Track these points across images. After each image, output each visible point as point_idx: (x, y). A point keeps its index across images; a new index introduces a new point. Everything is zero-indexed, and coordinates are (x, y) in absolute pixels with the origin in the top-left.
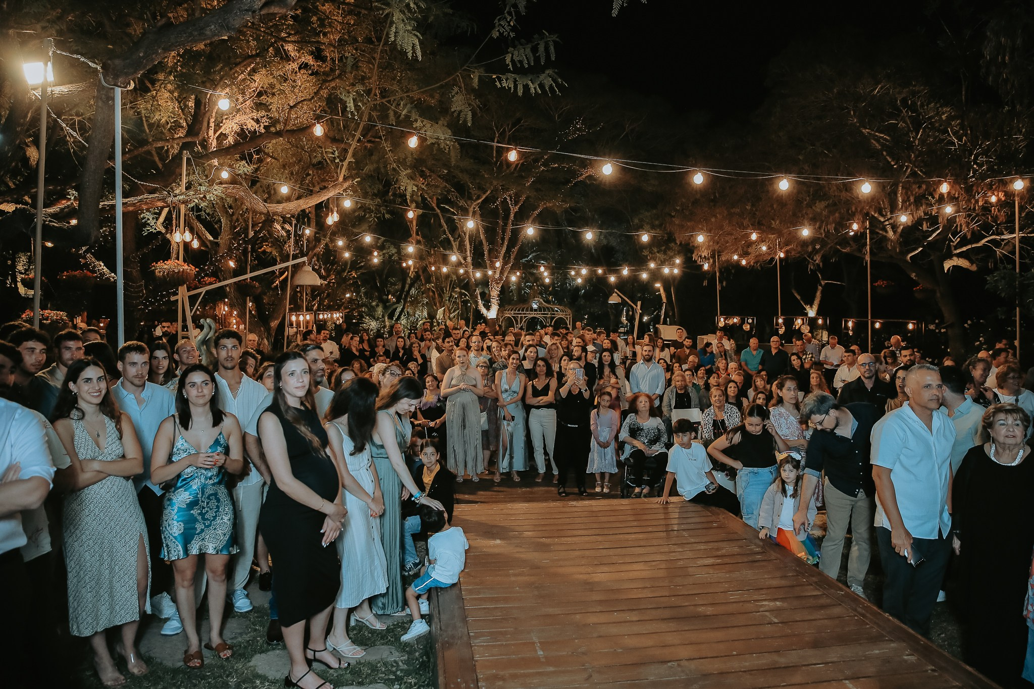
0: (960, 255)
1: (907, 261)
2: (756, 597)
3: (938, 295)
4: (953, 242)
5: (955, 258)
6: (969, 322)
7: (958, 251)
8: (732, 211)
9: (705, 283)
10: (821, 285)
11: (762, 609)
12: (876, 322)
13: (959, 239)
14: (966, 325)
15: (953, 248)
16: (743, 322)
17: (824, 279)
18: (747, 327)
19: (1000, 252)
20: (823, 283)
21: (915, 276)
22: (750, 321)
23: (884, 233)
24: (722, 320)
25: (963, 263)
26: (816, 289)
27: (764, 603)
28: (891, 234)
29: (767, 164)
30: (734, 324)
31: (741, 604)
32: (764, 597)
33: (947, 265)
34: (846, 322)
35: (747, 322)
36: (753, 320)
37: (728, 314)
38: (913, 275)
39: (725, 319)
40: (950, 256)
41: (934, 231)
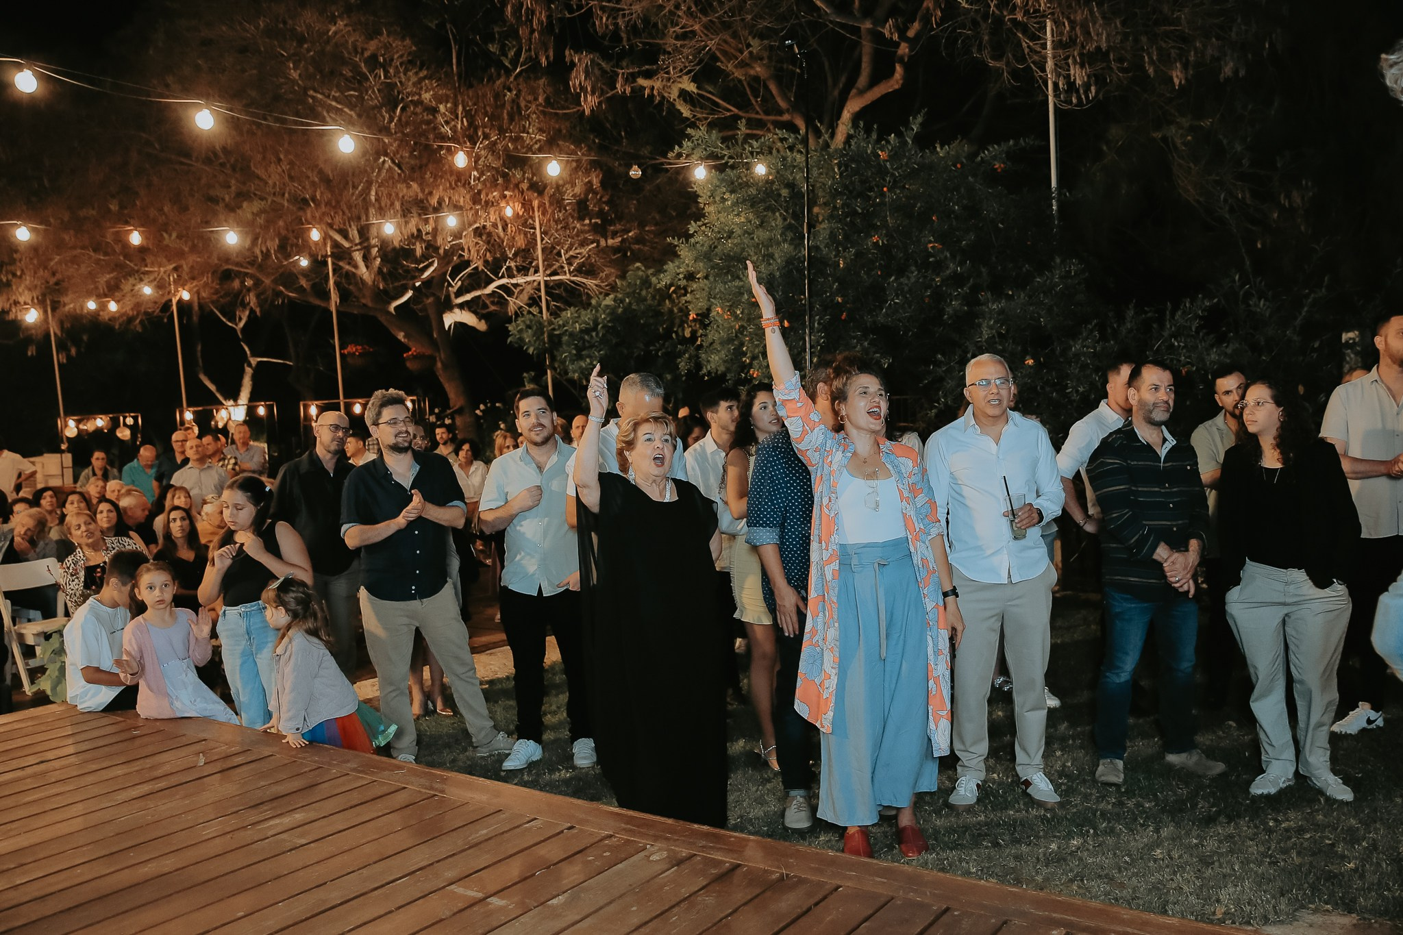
0: (461, 306)
1: (390, 313)
2: (254, 819)
3: (439, 365)
4: (452, 287)
5: (457, 310)
6: (482, 407)
7: (460, 300)
8: (83, 213)
9: (31, 351)
10: (250, 365)
11: (270, 833)
12: (355, 403)
13: (460, 283)
14: (478, 412)
15: (453, 296)
16: (115, 424)
17: (254, 355)
18: (124, 434)
19: (515, 303)
20: (254, 361)
21: (405, 337)
22: (130, 421)
23: (353, 270)
24: (72, 423)
25: (468, 318)
26: (241, 374)
27: (272, 822)
28: (363, 270)
29: (143, 135)
30: (99, 431)
31: (229, 836)
32: (269, 814)
33: (449, 319)
34: (306, 407)
35: (125, 425)
36: (135, 418)
37: (83, 410)
38: (401, 336)
39: (78, 422)
40: (448, 306)
41: (426, 268)
